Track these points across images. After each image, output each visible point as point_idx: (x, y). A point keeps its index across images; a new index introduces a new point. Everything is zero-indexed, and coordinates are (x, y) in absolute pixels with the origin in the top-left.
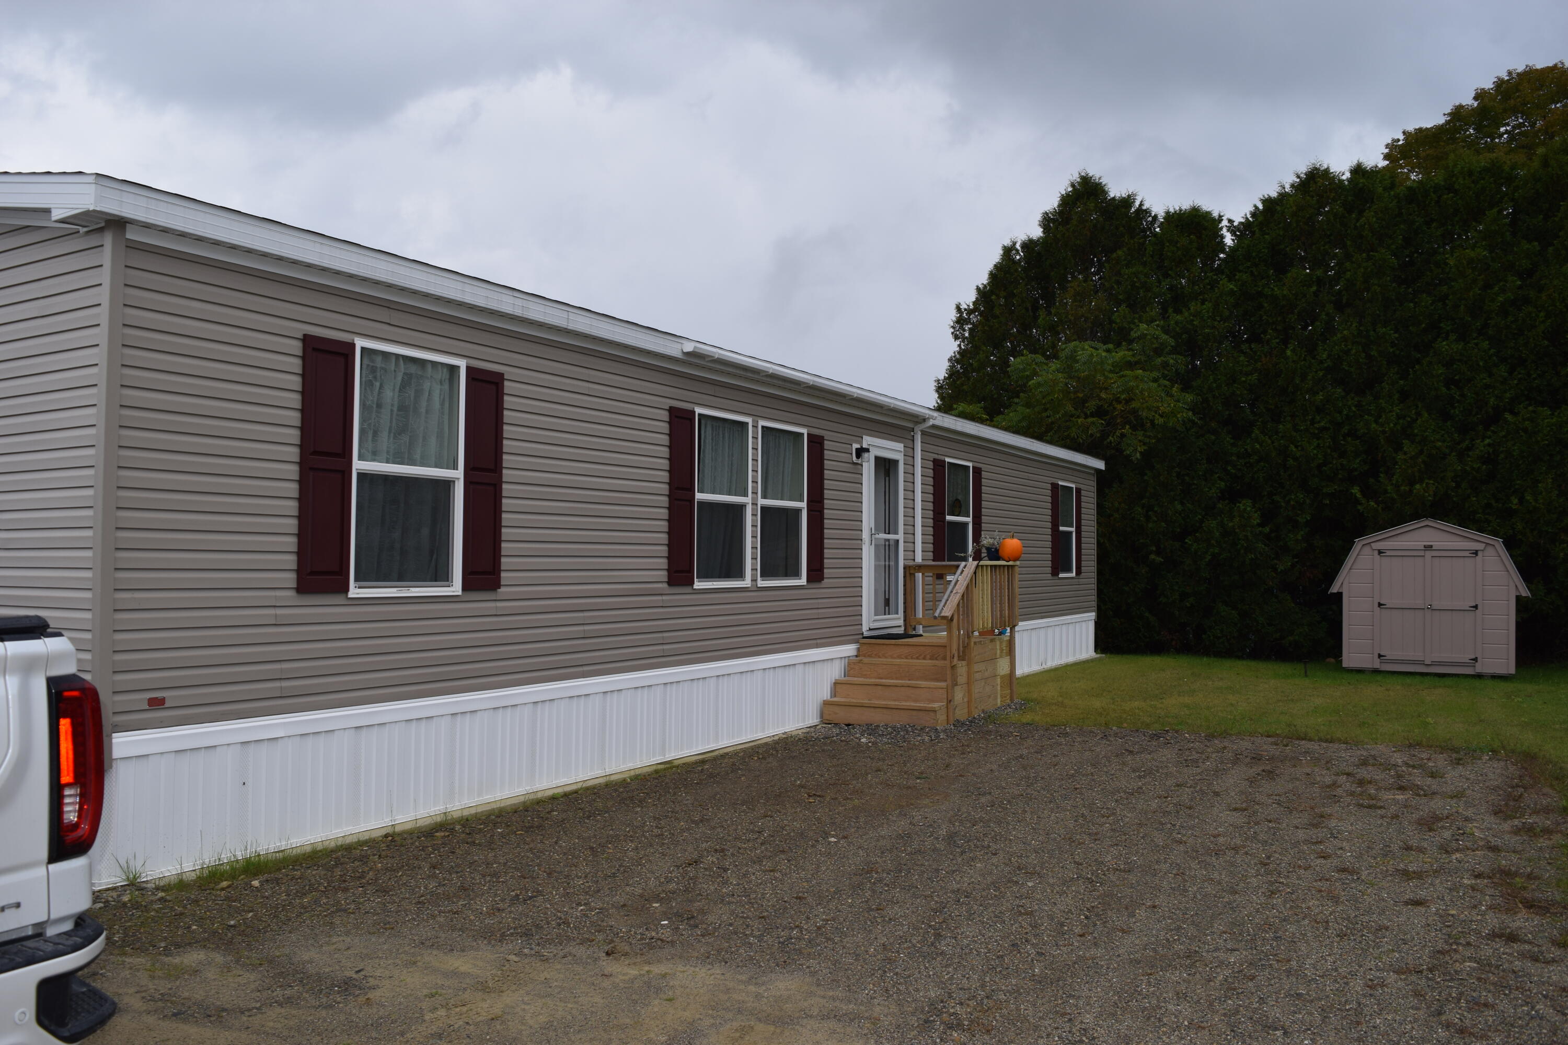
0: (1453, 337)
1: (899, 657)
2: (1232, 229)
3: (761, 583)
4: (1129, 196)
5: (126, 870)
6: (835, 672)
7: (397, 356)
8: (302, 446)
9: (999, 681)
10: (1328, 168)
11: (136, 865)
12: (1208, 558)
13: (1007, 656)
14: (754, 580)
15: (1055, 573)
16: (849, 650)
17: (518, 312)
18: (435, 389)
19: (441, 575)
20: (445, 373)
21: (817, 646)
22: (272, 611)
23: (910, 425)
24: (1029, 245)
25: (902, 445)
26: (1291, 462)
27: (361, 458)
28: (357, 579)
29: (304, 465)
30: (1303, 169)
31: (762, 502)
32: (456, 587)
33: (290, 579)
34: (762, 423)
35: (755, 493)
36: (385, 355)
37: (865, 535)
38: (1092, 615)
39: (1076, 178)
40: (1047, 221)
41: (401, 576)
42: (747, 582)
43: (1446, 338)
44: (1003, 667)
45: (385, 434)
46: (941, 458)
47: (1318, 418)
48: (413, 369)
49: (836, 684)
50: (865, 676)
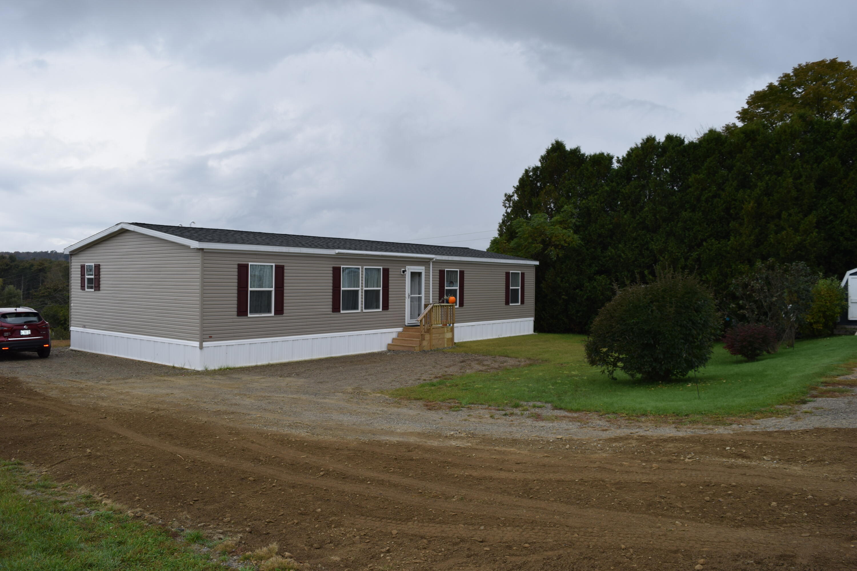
0: (689, 210)
1: (413, 332)
2: (618, 161)
3: (364, 311)
4: (577, 148)
5: (205, 367)
6: (395, 336)
7: (258, 265)
8: (238, 286)
9: (446, 339)
10: (655, 137)
11: (207, 367)
12: (585, 297)
13: (450, 332)
14: (362, 310)
15: (507, 303)
16: (400, 329)
17: (287, 251)
18: (268, 271)
19: (269, 311)
20: (270, 267)
21: (386, 328)
22: (232, 320)
23: (429, 260)
24: (536, 169)
25: (424, 267)
26: (622, 260)
27: (251, 287)
28: (250, 313)
29: (238, 290)
30: (645, 137)
31: (364, 289)
32: (273, 314)
33: (236, 313)
34: (365, 267)
35: (362, 286)
36: (256, 265)
37: (407, 296)
38: (532, 319)
39: (554, 142)
40: (543, 159)
41: (260, 312)
42: (359, 311)
43: (686, 211)
44: (448, 335)
45: (256, 282)
46: (443, 269)
47: (634, 242)
48: (262, 267)
49: (393, 339)
50: (402, 337)
